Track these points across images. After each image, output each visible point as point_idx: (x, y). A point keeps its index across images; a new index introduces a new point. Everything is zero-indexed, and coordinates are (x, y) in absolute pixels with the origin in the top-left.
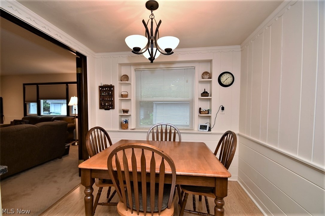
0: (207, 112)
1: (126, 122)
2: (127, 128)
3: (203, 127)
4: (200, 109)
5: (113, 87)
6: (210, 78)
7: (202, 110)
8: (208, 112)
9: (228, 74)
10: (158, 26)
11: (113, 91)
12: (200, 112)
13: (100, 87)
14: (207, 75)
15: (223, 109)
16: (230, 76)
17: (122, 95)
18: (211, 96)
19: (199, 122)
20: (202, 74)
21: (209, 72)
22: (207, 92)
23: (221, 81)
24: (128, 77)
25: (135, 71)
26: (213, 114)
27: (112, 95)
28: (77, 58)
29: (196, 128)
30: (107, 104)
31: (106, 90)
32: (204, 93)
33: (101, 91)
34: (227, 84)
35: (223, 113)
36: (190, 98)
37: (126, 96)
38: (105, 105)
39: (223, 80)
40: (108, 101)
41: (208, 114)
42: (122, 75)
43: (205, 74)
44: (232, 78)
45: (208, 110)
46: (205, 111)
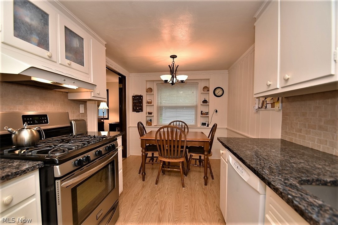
0: (206, 114)
1: (151, 120)
2: (151, 125)
3: (204, 124)
4: (202, 111)
5: (142, 96)
6: (208, 91)
7: (203, 113)
9: (220, 89)
10: (177, 68)
11: (142, 100)
12: (202, 114)
13: (133, 96)
14: (206, 89)
15: (216, 111)
16: (221, 90)
17: (148, 102)
18: (209, 103)
19: (201, 120)
20: (203, 88)
21: (208, 87)
22: (206, 100)
23: (215, 93)
24: (152, 89)
25: (157, 85)
26: (210, 115)
27: (141, 102)
28: (119, 78)
29: (199, 125)
30: (138, 108)
31: (137, 98)
32: (204, 101)
33: (133, 100)
34: (219, 95)
35: (216, 114)
36: (195, 104)
37: (151, 103)
38: (136, 108)
39: (216, 92)
40: (138, 106)
41: (207, 115)
42: (147, 88)
43: (205, 88)
44: (222, 91)
45: (207, 113)
46: (205, 113)
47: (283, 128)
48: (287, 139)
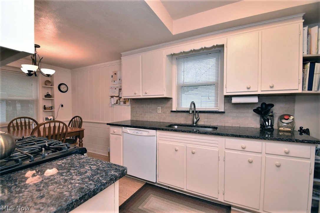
4: (45, 106)
6: (52, 85)
8: (52, 108)
9: (64, 85)
10: (41, 59)
12: (45, 108)
14: (49, 83)
15: (62, 106)
16: (66, 86)
18: (53, 98)
19: (44, 115)
20: (45, 82)
22: (50, 95)
23: (61, 89)
26: (56, 110)
29: (42, 120)
32: (47, 95)
34: (64, 91)
35: (63, 109)
36: (35, 98)
41: (52, 109)
43: (47, 82)
44: (67, 88)
45: (51, 107)
46: (49, 107)
47: (131, 115)
48: (134, 119)
